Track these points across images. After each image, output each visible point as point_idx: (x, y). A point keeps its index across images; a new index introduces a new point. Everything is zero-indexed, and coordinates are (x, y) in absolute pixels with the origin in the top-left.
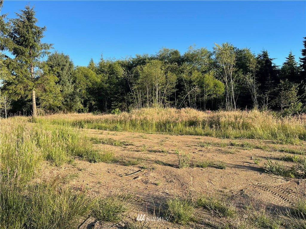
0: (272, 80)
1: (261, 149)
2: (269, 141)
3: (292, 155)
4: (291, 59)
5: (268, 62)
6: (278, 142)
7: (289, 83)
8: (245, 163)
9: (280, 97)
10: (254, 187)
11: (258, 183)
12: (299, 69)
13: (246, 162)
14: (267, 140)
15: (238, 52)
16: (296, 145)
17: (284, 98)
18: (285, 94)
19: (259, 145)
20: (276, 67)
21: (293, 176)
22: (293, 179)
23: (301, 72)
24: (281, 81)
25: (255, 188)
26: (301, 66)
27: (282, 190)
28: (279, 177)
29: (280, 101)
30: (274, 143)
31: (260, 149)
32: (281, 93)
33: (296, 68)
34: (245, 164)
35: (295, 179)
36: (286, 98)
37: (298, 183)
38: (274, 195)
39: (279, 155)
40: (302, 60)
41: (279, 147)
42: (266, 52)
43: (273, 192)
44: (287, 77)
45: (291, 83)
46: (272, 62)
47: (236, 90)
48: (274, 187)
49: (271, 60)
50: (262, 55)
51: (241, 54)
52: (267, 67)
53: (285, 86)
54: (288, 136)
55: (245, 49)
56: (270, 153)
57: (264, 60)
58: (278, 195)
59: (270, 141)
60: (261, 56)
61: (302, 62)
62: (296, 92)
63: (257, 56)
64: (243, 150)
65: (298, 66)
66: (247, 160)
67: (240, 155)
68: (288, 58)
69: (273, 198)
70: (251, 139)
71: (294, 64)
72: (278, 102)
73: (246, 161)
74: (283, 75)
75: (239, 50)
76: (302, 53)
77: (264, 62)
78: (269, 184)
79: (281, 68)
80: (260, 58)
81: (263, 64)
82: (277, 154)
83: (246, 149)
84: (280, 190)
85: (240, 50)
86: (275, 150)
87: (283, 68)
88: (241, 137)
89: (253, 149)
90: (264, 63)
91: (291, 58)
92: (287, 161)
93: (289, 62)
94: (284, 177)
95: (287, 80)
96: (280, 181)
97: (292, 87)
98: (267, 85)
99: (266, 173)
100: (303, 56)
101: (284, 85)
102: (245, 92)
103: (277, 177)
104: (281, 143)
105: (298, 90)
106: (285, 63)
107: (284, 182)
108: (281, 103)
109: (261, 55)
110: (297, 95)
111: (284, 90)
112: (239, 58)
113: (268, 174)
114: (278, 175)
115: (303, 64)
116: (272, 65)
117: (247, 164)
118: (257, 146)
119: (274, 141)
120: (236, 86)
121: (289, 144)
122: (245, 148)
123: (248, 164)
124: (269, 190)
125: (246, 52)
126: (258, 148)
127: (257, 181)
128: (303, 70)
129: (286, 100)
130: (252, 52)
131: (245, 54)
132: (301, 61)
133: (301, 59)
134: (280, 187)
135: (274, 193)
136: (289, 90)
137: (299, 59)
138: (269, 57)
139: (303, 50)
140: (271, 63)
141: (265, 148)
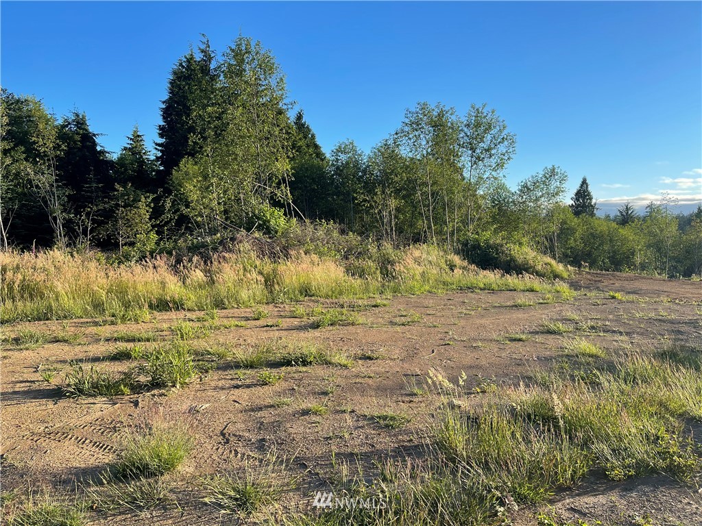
0: (98, 183)
1: (66, 341)
2: (86, 320)
3: (130, 346)
4: (137, 141)
5: (88, 139)
6: (105, 322)
7: (134, 191)
8: (18, 385)
9: (117, 221)
10: (35, 439)
11: (46, 427)
12: (154, 165)
13: (21, 382)
14: (82, 320)
15: (12, 104)
16: (143, 322)
17: (125, 224)
18: (127, 215)
19: (61, 334)
20: (107, 155)
21: (127, 390)
22: (127, 398)
23: (158, 172)
24: (117, 186)
25: (36, 441)
26: (158, 158)
27: (100, 428)
28: (99, 399)
29: (117, 230)
30: (96, 324)
31: (61, 343)
32: (117, 212)
33: (148, 161)
34: (19, 387)
35: (132, 396)
36: (129, 224)
37: (136, 404)
38: (81, 446)
39: (103, 349)
40: (158, 148)
41: (106, 331)
42: (84, 117)
43: (79, 438)
44: (131, 179)
45: (138, 192)
46: (96, 140)
47: (9, 198)
48: (82, 426)
49: (94, 135)
50: (74, 121)
51: (20, 109)
52: (86, 150)
53: (126, 197)
54: (127, 305)
55: (29, 99)
56: (85, 348)
57: (78, 134)
58: (91, 441)
59: (89, 320)
60: (69, 124)
61: (159, 150)
62: (147, 212)
63: (60, 122)
64: (16, 353)
65: (152, 158)
66: (25, 376)
67: (8, 365)
68: (131, 139)
69: (78, 453)
70: (42, 322)
71: (144, 153)
72: (112, 231)
73: (21, 379)
74: (122, 173)
75: (12, 98)
76: (158, 131)
77: (78, 138)
78: (73, 422)
79: (118, 158)
80: (67, 126)
81: (75, 142)
82: (101, 349)
83: (27, 349)
84: (95, 429)
85: (16, 97)
86: (98, 341)
87: (121, 159)
88: (17, 318)
89: (46, 346)
90: (79, 141)
91: (137, 138)
92: (119, 359)
93: (133, 148)
94: (108, 398)
95: (130, 185)
96: (100, 408)
97: (140, 201)
98: (87, 192)
99: (69, 397)
100: (160, 139)
101: (123, 195)
102: (34, 207)
103: (92, 401)
104: (113, 323)
105: (152, 208)
106: (125, 149)
107: (107, 409)
108: (119, 233)
109: (70, 120)
110: (150, 219)
111: (124, 207)
112: (16, 117)
113: (73, 398)
114: (95, 396)
115: (159, 154)
116: (99, 148)
117: (22, 385)
118: (55, 337)
119: (97, 320)
120: (8, 189)
121: (129, 322)
122: (22, 347)
123: (28, 384)
124: (70, 436)
125: (31, 106)
126: (57, 341)
127: (43, 422)
128: (162, 168)
129: (129, 229)
130: (47, 110)
131: (30, 111)
132: (156, 149)
133: (157, 144)
134: (97, 422)
135: (81, 441)
136: (135, 207)
137: (154, 145)
138: (91, 129)
139: (160, 126)
140: (94, 144)
141: (75, 339)
